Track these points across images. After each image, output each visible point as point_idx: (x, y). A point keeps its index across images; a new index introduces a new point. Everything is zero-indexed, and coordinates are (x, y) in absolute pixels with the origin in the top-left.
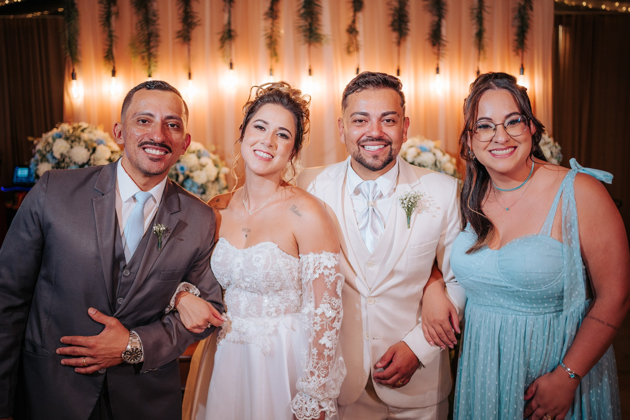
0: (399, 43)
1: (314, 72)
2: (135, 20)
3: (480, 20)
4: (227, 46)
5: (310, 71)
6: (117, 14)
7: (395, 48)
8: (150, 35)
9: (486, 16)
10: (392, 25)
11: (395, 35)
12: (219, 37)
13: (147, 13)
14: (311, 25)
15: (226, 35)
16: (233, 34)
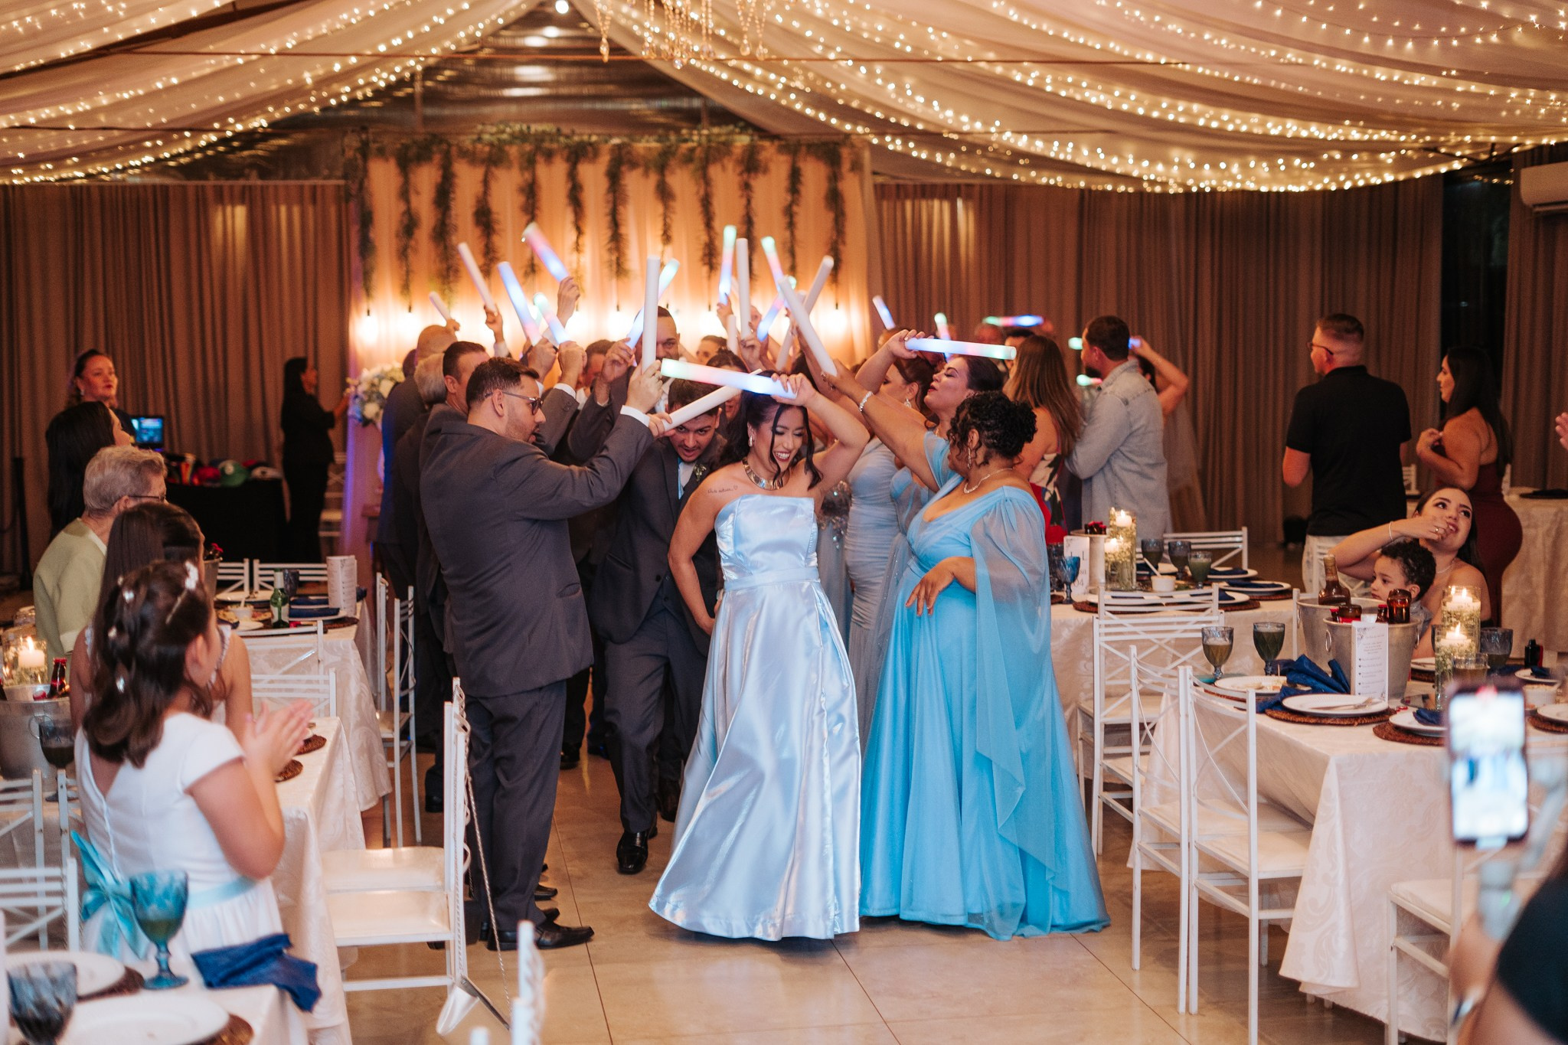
0: (709, 277)
1: (621, 308)
2: (433, 255)
3: (792, 253)
4: (530, 279)
5: (618, 308)
6: (416, 251)
7: (705, 281)
8: (448, 269)
9: (798, 251)
10: (702, 259)
11: (705, 269)
12: (523, 271)
13: (446, 248)
14: (618, 259)
15: (529, 270)
16: (536, 268)
